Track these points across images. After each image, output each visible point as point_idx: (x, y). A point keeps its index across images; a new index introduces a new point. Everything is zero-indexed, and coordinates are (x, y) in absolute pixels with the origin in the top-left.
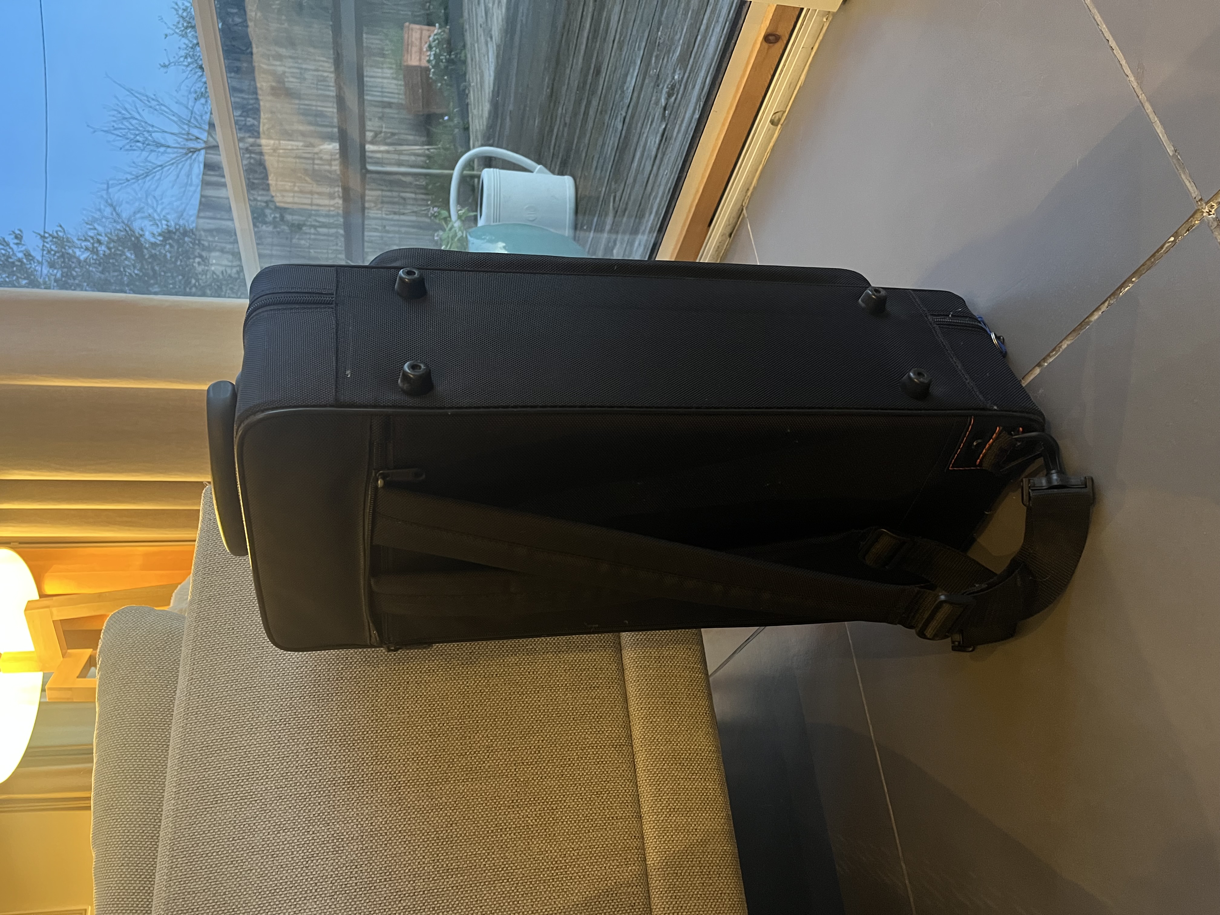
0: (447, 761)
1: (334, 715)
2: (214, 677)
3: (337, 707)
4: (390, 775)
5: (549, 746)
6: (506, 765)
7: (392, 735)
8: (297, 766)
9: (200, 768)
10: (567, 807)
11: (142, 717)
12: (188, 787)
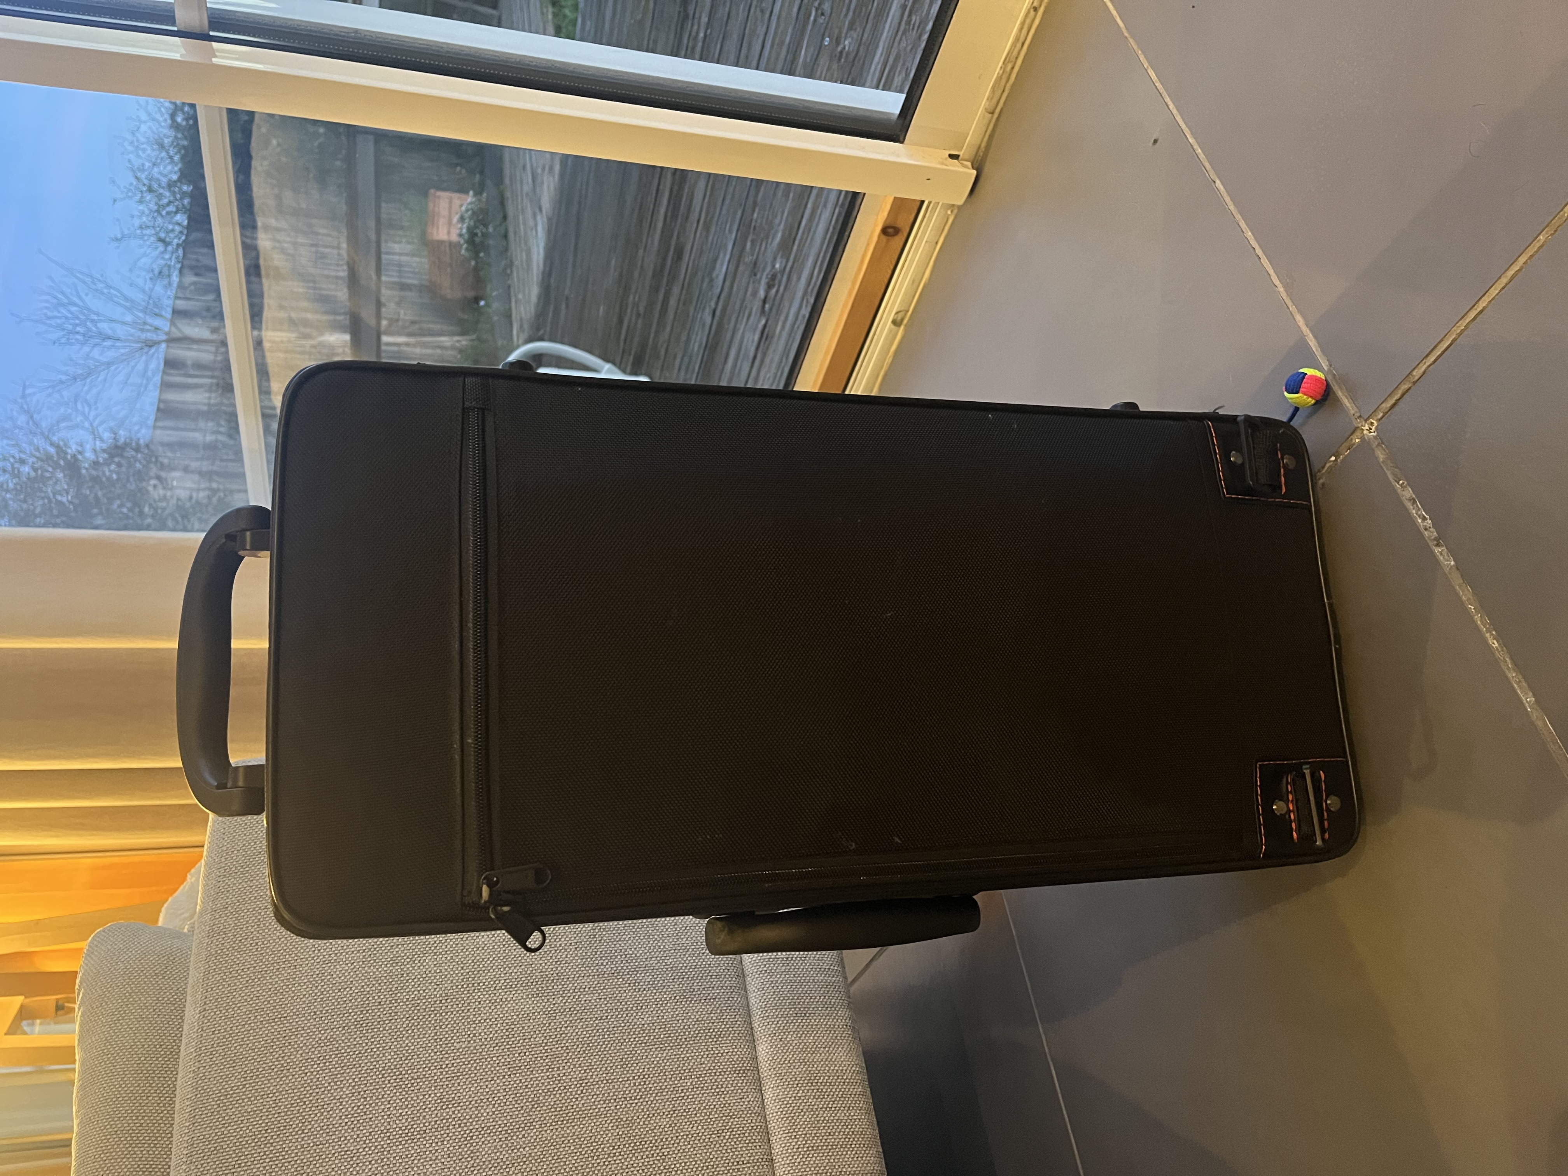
0: (530, 1100)
1: (387, 1048)
2: (233, 1006)
3: (390, 1037)
4: (459, 1122)
5: (657, 1075)
6: (605, 1101)
7: (461, 1070)
8: (341, 1116)
9: (218, 1123)
10: (681, 1151)
11: (139, 1062)
12: (203, 1148)
